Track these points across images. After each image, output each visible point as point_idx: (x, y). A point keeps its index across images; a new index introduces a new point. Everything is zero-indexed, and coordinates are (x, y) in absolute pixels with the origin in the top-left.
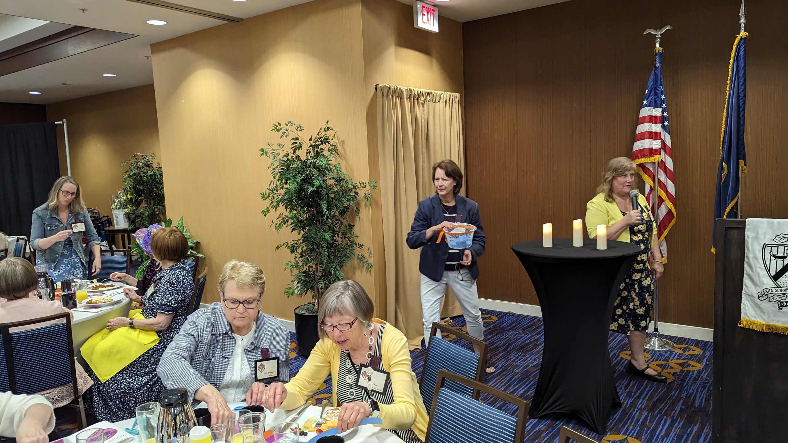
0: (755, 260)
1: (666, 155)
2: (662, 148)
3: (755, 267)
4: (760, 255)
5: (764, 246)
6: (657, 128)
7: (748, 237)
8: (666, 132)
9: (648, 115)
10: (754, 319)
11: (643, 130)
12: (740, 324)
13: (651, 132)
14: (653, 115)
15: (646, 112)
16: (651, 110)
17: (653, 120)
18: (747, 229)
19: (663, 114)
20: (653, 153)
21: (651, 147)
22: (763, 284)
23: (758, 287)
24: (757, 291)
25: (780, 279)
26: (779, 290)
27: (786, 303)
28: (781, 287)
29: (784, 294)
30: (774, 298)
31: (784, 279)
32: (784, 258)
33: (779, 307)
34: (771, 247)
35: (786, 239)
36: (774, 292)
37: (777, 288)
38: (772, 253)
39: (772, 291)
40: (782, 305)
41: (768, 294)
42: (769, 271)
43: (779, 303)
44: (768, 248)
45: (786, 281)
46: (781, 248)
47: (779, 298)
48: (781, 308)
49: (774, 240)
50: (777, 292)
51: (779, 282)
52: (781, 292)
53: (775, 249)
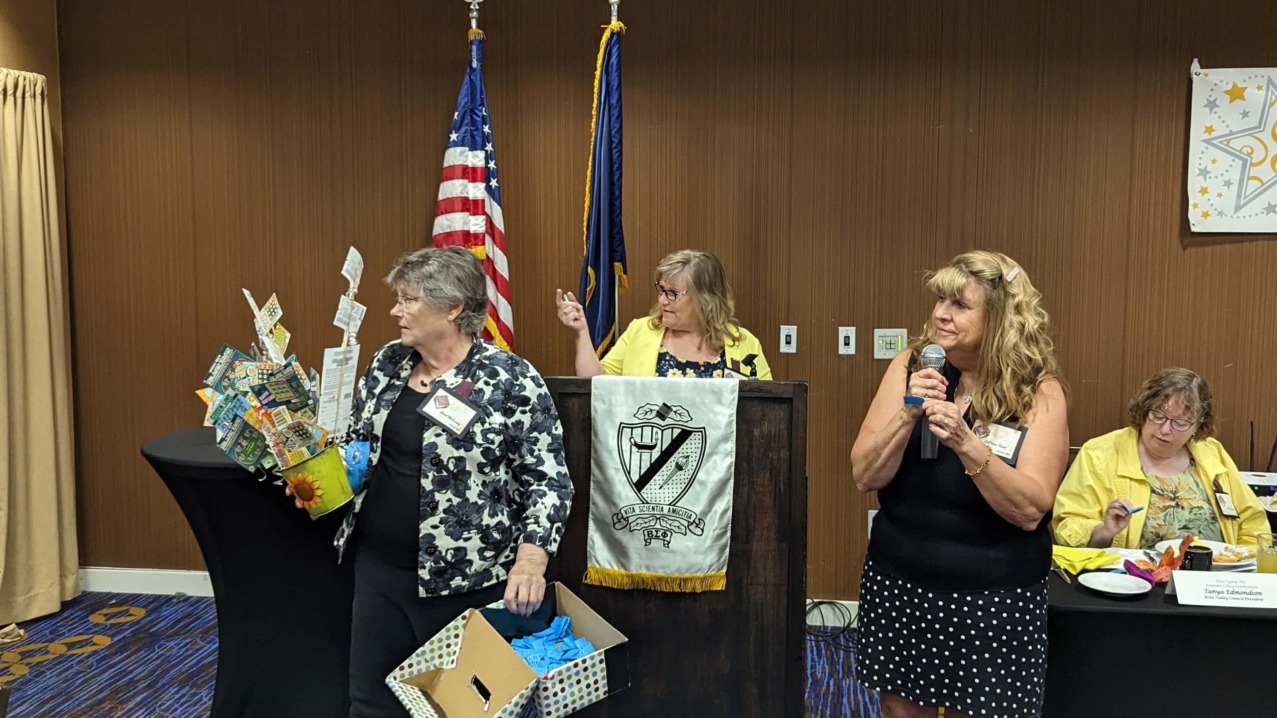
0: (606, 455)
1: (495, 246)
2: (487, 231)
3: (609, 468)
4: (614, 444)
5: (622, 427)
6: (476, 191)
7: (596, 411)
8: (494, 200)
9: (460, 163)
10: (608, 566)
11: (451, 194)
12: (586, 579)
13: (467, 199)
14: (470, 165)
15: (456, 156)
16: (465, 154)
17: (469, 174)
18: (594, 395)
19: (489, 163)
20: (470, 241)
21: (466, 229)
22: (621, 499)
23: (612, 506)
24: (611, 512)
25: (647, 487)
26: (645, 509)
27: (657, 532)
28: (648, 503)
29: (653, 515)
30: (638, 524)
31: (653, 487)
32: (652, 448)
33: (645, 540)
34: (632, 428)
35: (655, 413)
36: (637, 512)
37: (642, 505)
38: (632, 440)
39: (634, 511)
40: (650, 537)
41: (628, 517)
42: (629, 473)
43: (646, 532)
44: (627, 431)
45: (655, 491)
46: (647, 431)
47: (646, 523)
48: (649, 541)
49: (636, 416)
50: (642, 512)
51: (645, 493)
52: (648, 512)
53: (637, 432)
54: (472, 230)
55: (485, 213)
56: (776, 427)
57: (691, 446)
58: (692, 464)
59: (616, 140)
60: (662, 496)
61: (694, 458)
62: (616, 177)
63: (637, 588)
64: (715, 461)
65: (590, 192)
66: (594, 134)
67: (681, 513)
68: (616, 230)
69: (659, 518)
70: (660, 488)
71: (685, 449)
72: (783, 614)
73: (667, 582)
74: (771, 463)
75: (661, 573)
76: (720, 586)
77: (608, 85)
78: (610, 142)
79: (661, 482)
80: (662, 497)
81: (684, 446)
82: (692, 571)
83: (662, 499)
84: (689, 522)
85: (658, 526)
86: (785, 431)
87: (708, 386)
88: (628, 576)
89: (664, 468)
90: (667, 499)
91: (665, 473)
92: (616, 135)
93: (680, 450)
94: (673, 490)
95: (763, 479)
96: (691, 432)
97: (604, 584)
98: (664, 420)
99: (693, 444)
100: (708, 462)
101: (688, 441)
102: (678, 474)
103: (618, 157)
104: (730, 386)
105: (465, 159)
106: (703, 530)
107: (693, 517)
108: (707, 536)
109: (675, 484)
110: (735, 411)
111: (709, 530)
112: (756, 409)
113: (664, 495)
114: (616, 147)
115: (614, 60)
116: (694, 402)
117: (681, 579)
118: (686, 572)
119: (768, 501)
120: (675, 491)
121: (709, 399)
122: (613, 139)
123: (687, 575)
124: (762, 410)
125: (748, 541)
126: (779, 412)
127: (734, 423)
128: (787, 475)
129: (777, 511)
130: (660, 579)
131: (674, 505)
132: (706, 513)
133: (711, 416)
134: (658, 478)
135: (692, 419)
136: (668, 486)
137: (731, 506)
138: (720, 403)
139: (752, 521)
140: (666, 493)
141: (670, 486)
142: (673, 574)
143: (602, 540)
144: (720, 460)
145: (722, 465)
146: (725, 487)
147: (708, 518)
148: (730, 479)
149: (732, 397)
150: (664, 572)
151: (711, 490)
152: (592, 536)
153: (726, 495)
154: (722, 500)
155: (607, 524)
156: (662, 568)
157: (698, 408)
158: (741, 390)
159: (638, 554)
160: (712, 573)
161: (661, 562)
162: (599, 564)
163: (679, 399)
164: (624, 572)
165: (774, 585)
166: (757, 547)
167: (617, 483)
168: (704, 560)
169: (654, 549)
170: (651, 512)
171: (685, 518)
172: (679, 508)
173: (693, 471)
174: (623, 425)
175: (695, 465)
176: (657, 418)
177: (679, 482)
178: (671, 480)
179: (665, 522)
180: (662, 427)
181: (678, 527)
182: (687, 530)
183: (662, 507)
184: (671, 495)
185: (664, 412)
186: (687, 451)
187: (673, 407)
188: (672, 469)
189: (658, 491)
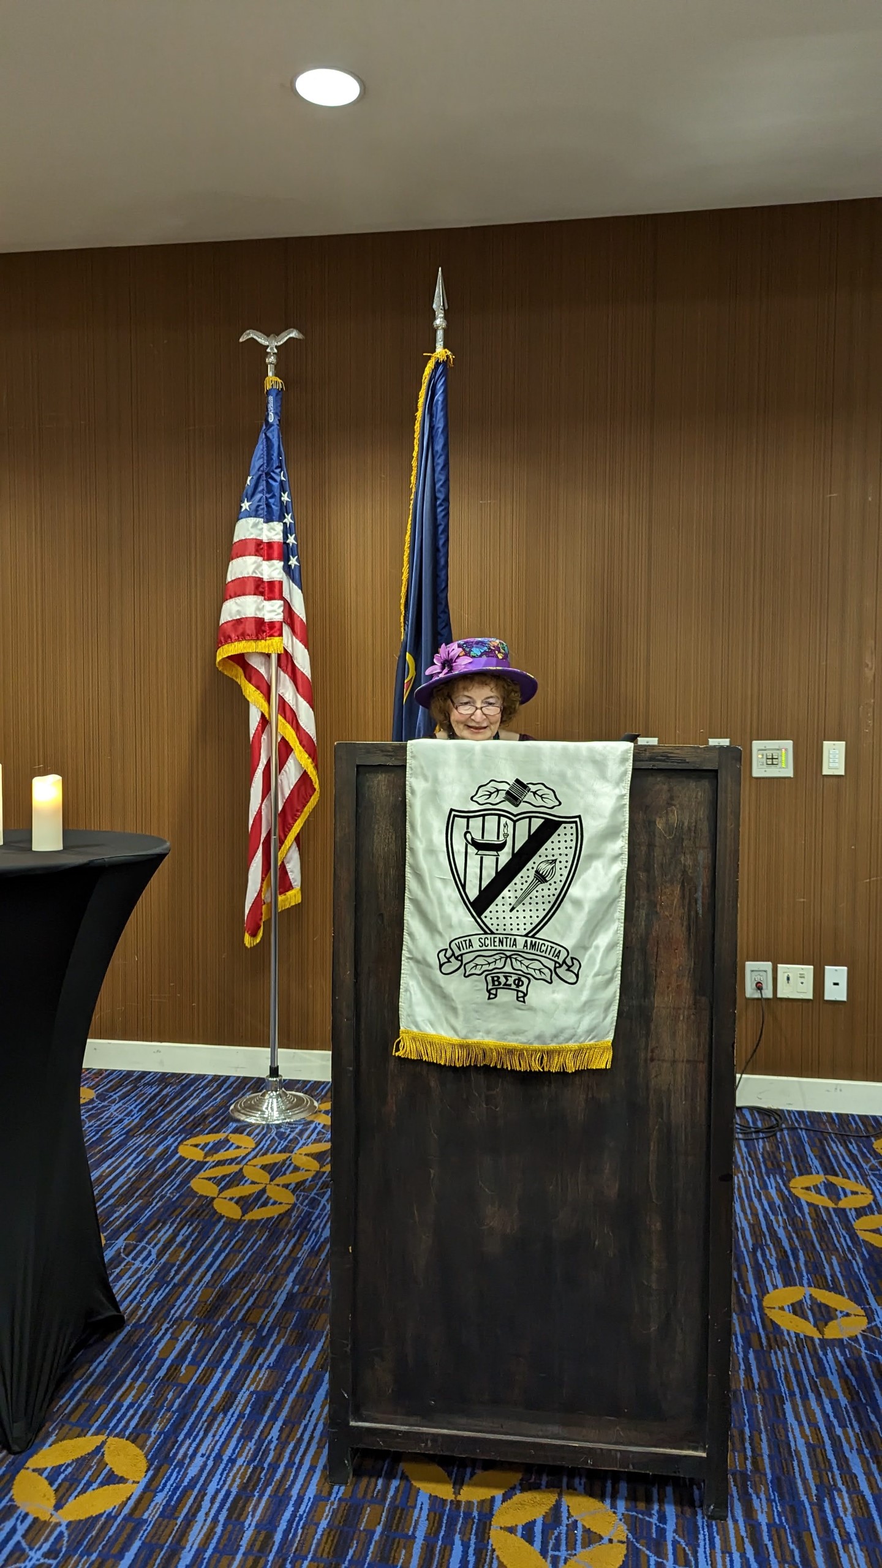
1: (294, 638)
2: (285, 621)
3: (432, 879)
4: (440, 843)
5: (453, 815)
6: (273, 570)
7: (413, 792)
8: (293, 581)
9: (251, 537)
10: (430, 1031)
11: (241, 573)
12: (397, 1050)
13: (260, 579)
14: (265, 540)
15: (248, 529)
16: (260, 526)
17: (264, 550)
18: (411, 769)
19: (288, 538)
20: (265, 631)
21: (260, 616)
22: (451, 926)
23: (438, 937)
24: (436, 946)
25: (490, 909)
26: (488, 942)
27: (506, 977)
28: (492, 933)
29: (501, 952)
30: (477, 965)
31: (500, 908)
32: (500, 847)
33: (489, 991)
34: (468, 818)
35: (502, 794)
36: (476, 946)
37: (483, 936)
38: (469, 837)
39: (471, 945)
40: (495, 985)
41: (461, 955)
42: (464, 886)
43: (489, 978)
44: (460, 823)
45: (504, 915)
46: (491, 822)
47: (489, 964)
48: (493, 992)
49: (474, 799)
50: (484, 948)
51: (488, 918)
52: (493, 948)
53: (476, 823)
54: (268, 617)
55: (282, 598)
56: (690, 817)
57: (559, 845)
58: (561, 872)
59: (441, 496)
60: (514, 921)
61: (564, 864)
62: (441, 542)
63: (475, 1066)
64: (596, 869)
65: (409, 562)
66: (413, 490)
67: (544, 948)
68: (441, 608)
69: (510, 957)
70: (511, 910)
71: (550, 850)
72: (701, 1106)
73: (521, 1055)
74: (684, 872)
75: (513, 1042)
76: (603, 1062)
77: (432, 427)
78: (434, 498)
79: (513, 901)
80: (515, 924)
81: (548, 844)
82: (561, 1038)
83: (515, 927)
84: (556, 962)
85: (508, 969)
86: (706, 823)
87: (585, 753)
88: (461, 1046)
89: (517, 880)
90: (522, 927)
91: (519, 886)
92: (442, 489)
93: (542, 850)
94: (531, 914)
95: (671, 896)
96: (559, 824)
97: (425, 1058)
98: (517, 806)
99: (563, 842)
100: (586, 869)
101: (555, 837)
102: (539, 888)
103: (444, 516)
104: (619, 753)
105: (259, 532)
106: (577, 976)
107: (564, 954)
108: (584, 985)
109: (534, 903)
110: (626, 791)
111: (587, 976)
112: (660, 786)
113: (518, 921)
114: (441, 505)
115: (439, 397)
116: (562, 776)
117: (543, 1051)
118: (553, 1040)
119: (679, 932)
120: (534, 914)
121: (587, 772)
122: (438, 495)
123: (553, 1046)
124: (670, 790)
125: (647, 993)
126: (695, 793)
127: (627, 809)
128: (708, 892)
129: (692, 946)
130: (511, 1052)
131: (533, 937)
132: (583, 947)
133: (590, 798)
134: (508, 894)
135: (560, 803)
136: (524, 907)
137: (621, 939)
138: (603, 776)
139: (653, 962)
140: (521, 917)
141: (527, 907)
142: (531, 1044)
143: (422, 990)
144: (603, 867)
145: (606, 874)
146: (612, 910)
147: (587, 956)
148: (619, 896)
149: (623, 769)
150: (517, 1041)
151: (589, 912)
152: (407, 984)
153: (614, 922)
154: (607, 930)
155: (429, 966)
156: (514, 1033)
157: (569, 785)
158: (636, 758)
159: (477, 1012)
160: (592, 1042)
161: (514, 1026)
162: (417, 1026)
163: (539, 773)
164: (455, 1039)
165: (688, 1061)
166: (663, 1003)
167: (445, 900)
168: (579, 1022)
169: (503, 1005)
170: (498, 948)
171: (550, 956)
172: (541, 942)
173: (562, 883)
174: (453, 813)
175: (566, 874)
176: (507, 802)
177: (540, 901)
178: (528, 897)
179: (519, 963)
180: (515, 816)
181: (539, 970)
182: (554, 975)
183: (515, 940)
184: (528, 920)
185: (517, 792)
186: (553, 852)
187: (530, 786)
188: (530, 880)
189: (508, 915)
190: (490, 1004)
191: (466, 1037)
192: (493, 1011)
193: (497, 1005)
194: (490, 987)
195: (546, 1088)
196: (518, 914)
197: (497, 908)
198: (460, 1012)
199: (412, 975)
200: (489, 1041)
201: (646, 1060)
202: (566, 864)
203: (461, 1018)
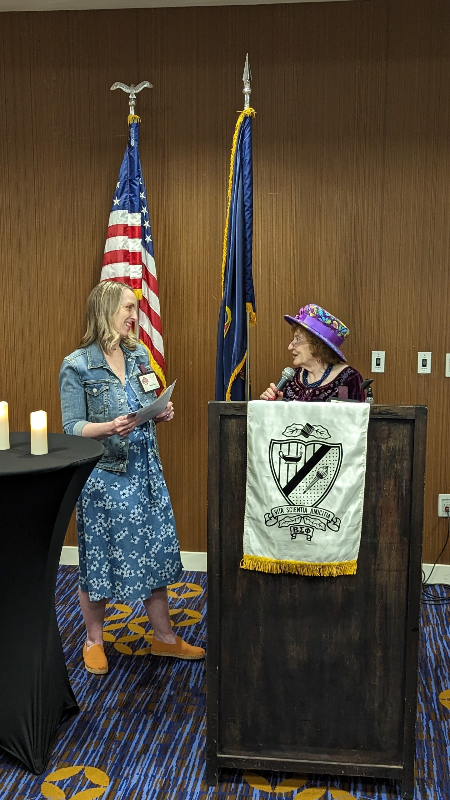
0: (260, 465)
1: (149, 288)
3: (261, 476)
4: (266, 457)
5: (273, 443)
6: (135, 245)
7: (251, 430)
8: (148, 252)
9: (122, 223)
10: (260, 555)
11: (115, 248)
12: (242, 565)
13: (127, 252)
14: (130, 225)
15: (119, 218)
16: (126, 216)
17: (129, 232)
18: (250, 417)
19: (144, 223)
21: (127, 275)
22: (271, 501)
23: (265, 507)
24: (264, 512)
25: (293, 492)
26: (291, 510)
27: (301, 528)
28: (294, 505)
29: (299, 515)
30: (286, 521)
31: (298, 492)
32: (297, 460)
33: (292, 535)
34: (281, 444)
35: (300, 431)
36: (285, 511)
37: (289, 507)
38: (281, 454)
39: (282, 511)
40: (295, 532)
41: (277, 516)
42: (279, 480)
43: (292, 528)
44: (277, 446)
45: (300, 495)
46: (293, 446)
47: (292, 521)
48: (294, 535)
49: (284, 434)
50: (289, 513)
51: (292, 497)
52: (294, 513)
53: (285, 447)
55: (141, 263)
56: (400, 443)
57: (330, 459)
58: (331, 473)
59: (248, 204)
61: (331, 470)
62: (248, 234)
63: (284, 573)
64: (350, 471)
66: (230, 201)
67: (321, 513)
69: (303, 517)
70: (304, 493)
71: (325, 461)
72: (403, 593)
73: (309, 568)
74: (396, 473)
75: (304, 561)
76: (352, 571)
77: (241, 159)
79: (305, 488)
80: (306, 500)
81: (324, 458)
82: (330, 559)
83: (306, 502)
84: (328, 520)
85: (302, 524)
86: (408, 447)
87: (344, 409)
88: (277, 563)
89: (307, 477)
90: (310, 502)
91: (308, 480)
92: (248, 200)
93: (321, 461)
94: (314, 495)
95: (389, 485)
96: (329, 448)
97: (257, 568)
98: (307, 437)
99: (332, 457)
100: (344, 472)
101: (327, 455)
102: (319, 481)
104: (362, 410)
105: (126, 220)
106: (339, 527)
107: (332, 516)
108: (342, 532)
109: (316, 489)
110: (366, 430)
111: (344, 527)
112: (384, 427)
113: (307, 499)
114: (248, 210)
115: (246, 139)
116: (332, 422)
117: (320, 566)
118: (325, 560)
119: (393, 504)
120: (316, 495)
121: (345, 420)
122: (246, 204)
123: (325, 563)
124: (389, 430)
125: (375, 535)
126: (402, 431)
127: (366, 440)
128: (408, 483)
129: (400, 511)
130: (303, 566)
131: (316, 507)
132: (342, 511)
133: (347, 434)
134: (302, 484)
135: (330, 437)
136: (311, 491)
137: (363, 507)
138: (354, 422)
139: (379, 519)
140: (309, 497)
141: (313, 491)
142: (314, 562)
143: (256, 534)
144: (353, 470)
145: (355, 474)
146: (358, 492)
147: (344, 517)
148: (361, 485)
149: (364, 418)
150: (306, 560)
151: (346, 494)
152: (247, 530)
153: (358, 498)
154: (355, 503)
155: (260, 522)
156: (305, 557)
157: (335, 427)
158: (372, 412)
159: (285, 546)
160: (346, 561)
161: (304, 553)
162: (253, 553)
163: (319, 420)
164: (274, 560)
165: (397, 571)
166: (383, 540)
167: (268, 488)
168: (340, 550)
169: (299, 542)
170: (297, 513)
171: (325, 517)
172: (320, 510)
173: (331, 479)
174: (273, 441)
175: (333, 474)
176: (302, 436)
177: (319, 488)
178: (313, 486)
179: (308, 521)
180: (306, 443)
181: (319, 524)
182: (326, 527)
183: (306, 509)
184: (313, 498)
185: (307, 431)
186: (327, 462)
187: (314, 427)
188: (314, 477)
189: (302, 495)
190: (292, 541)
191: (279, 559)
192: (294, 545)
193: (296, 542)
194: (292, 533)
195: (321, 584)
196: (307, 495)
197: (296, 492)
198: (276, 545)
199: (251, 526)
200: (292, 561)
201: (375, 569)
202: (333, 469)
203: (277, 549)
